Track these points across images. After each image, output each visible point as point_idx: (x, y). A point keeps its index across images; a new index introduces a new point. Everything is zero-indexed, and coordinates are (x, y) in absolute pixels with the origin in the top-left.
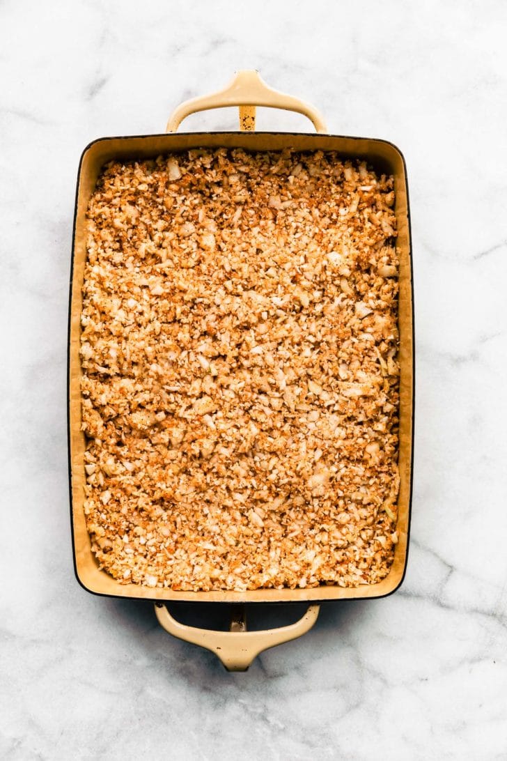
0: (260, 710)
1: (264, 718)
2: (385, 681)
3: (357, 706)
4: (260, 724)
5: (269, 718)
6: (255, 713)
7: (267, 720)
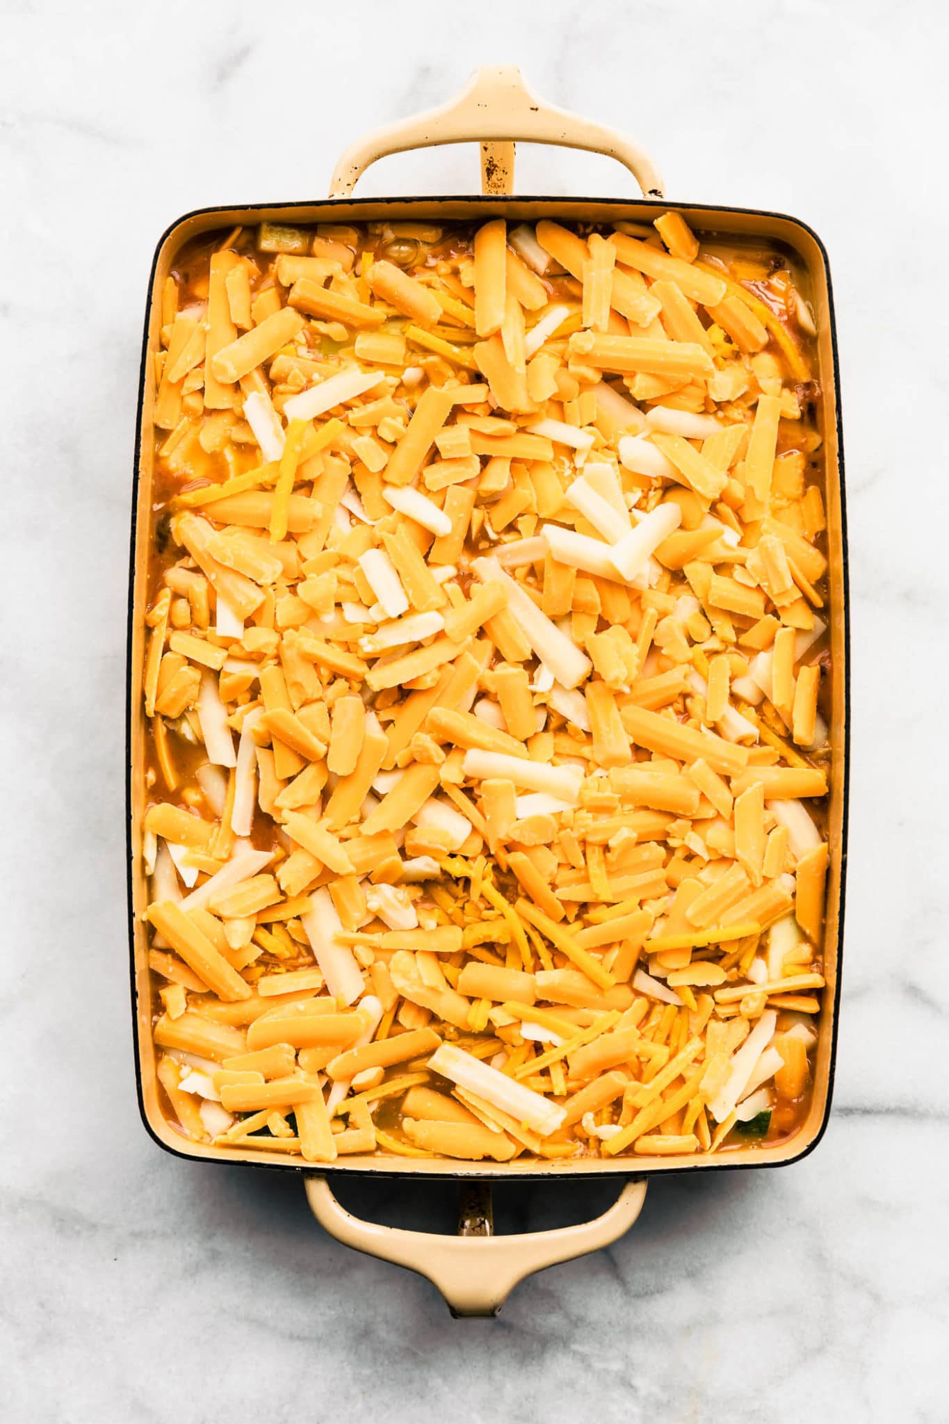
0: (616, 1366)
1: (626, 1383)
2: (876, 1298)
3: (820, 1350)
4: (617, 1393)
5: (638, 1382)
6: (606, 1371)
7: (632, 1386)
